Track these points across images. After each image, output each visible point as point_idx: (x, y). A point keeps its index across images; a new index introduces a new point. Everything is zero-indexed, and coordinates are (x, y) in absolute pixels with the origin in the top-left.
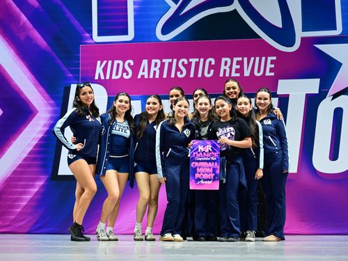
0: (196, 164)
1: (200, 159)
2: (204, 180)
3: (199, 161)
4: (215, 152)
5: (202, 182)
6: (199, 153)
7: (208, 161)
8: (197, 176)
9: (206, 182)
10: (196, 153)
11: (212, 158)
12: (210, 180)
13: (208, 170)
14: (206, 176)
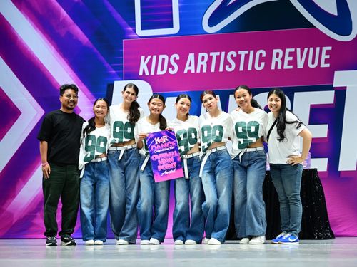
0: (156, 156)
1: (159, 151)
2: (168, 170)
3: (158, 153)
4: (171, 141)
5: (166, 173)
6: (156, 145)
7: (167, 152)
8: (160, 168)
9: (170, 172)
10: (154, 146)
11: (171, 148)
12: (173, 169)
13: (169, 160)
14: (168, 166)
